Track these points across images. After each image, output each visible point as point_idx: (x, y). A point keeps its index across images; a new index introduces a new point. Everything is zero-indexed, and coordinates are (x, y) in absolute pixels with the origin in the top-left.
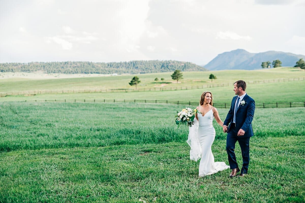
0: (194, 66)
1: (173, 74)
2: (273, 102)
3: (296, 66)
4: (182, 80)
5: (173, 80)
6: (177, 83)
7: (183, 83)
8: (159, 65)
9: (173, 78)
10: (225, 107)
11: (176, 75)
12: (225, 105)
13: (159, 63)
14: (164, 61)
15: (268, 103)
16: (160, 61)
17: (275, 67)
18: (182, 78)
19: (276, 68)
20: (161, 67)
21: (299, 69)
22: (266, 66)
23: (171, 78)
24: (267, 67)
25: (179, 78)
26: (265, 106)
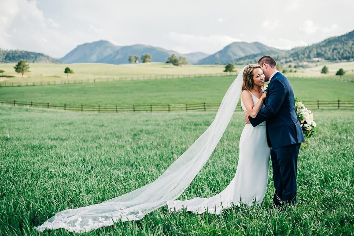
0: (48, 57)
1: (17, 66)
2: (144, 103)
3: (167, 62)
4: (28, 73)
5: (16, 73)
6: (22, 77)
7: (30, 77)
8: (2, 54)
9: (16, 71)
10: (82, 110)
11: (21, 66)
12: (81, 107)
13: (3, 53)
14: (9, 50)
15: (138, 105)
16: (4, 50)
17: (144, 62)
18: (29, 71)
19: (145, 64)
20: (5, 57)
21: (171, 65)
22: (134, 60)
23: (14, 70)
24: (135, 62)
25: (24, 71)
26: (135, 109)
